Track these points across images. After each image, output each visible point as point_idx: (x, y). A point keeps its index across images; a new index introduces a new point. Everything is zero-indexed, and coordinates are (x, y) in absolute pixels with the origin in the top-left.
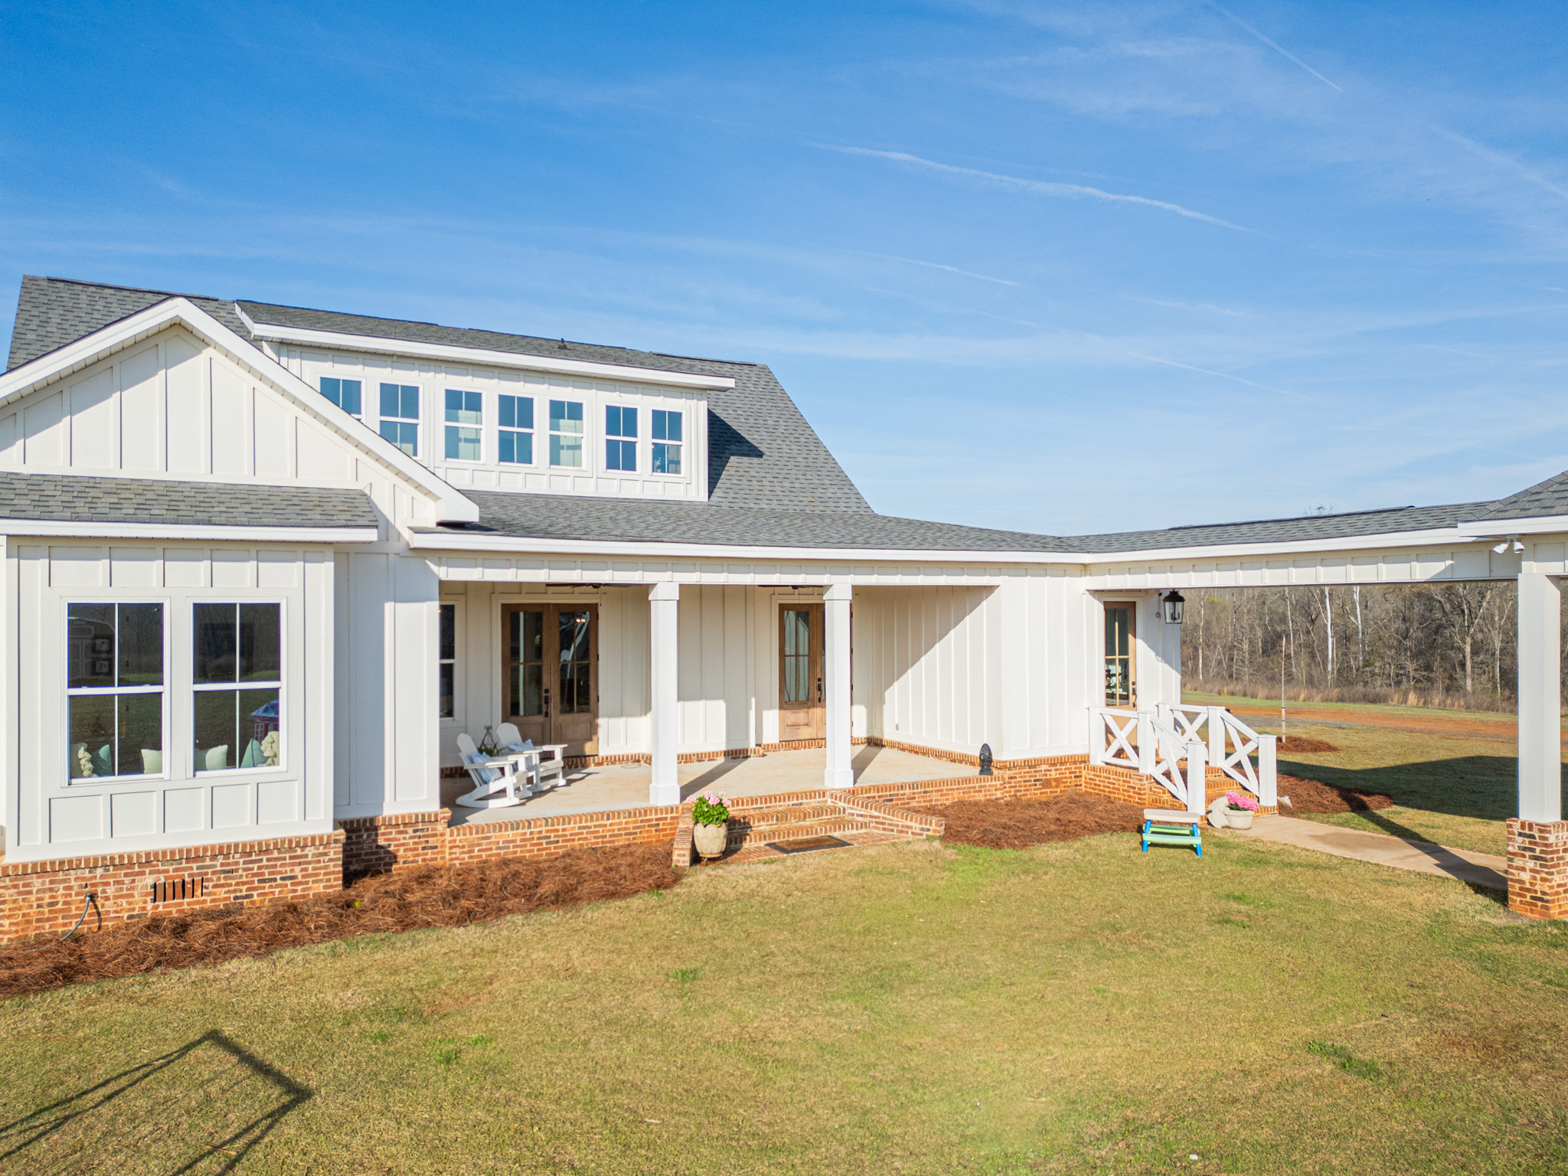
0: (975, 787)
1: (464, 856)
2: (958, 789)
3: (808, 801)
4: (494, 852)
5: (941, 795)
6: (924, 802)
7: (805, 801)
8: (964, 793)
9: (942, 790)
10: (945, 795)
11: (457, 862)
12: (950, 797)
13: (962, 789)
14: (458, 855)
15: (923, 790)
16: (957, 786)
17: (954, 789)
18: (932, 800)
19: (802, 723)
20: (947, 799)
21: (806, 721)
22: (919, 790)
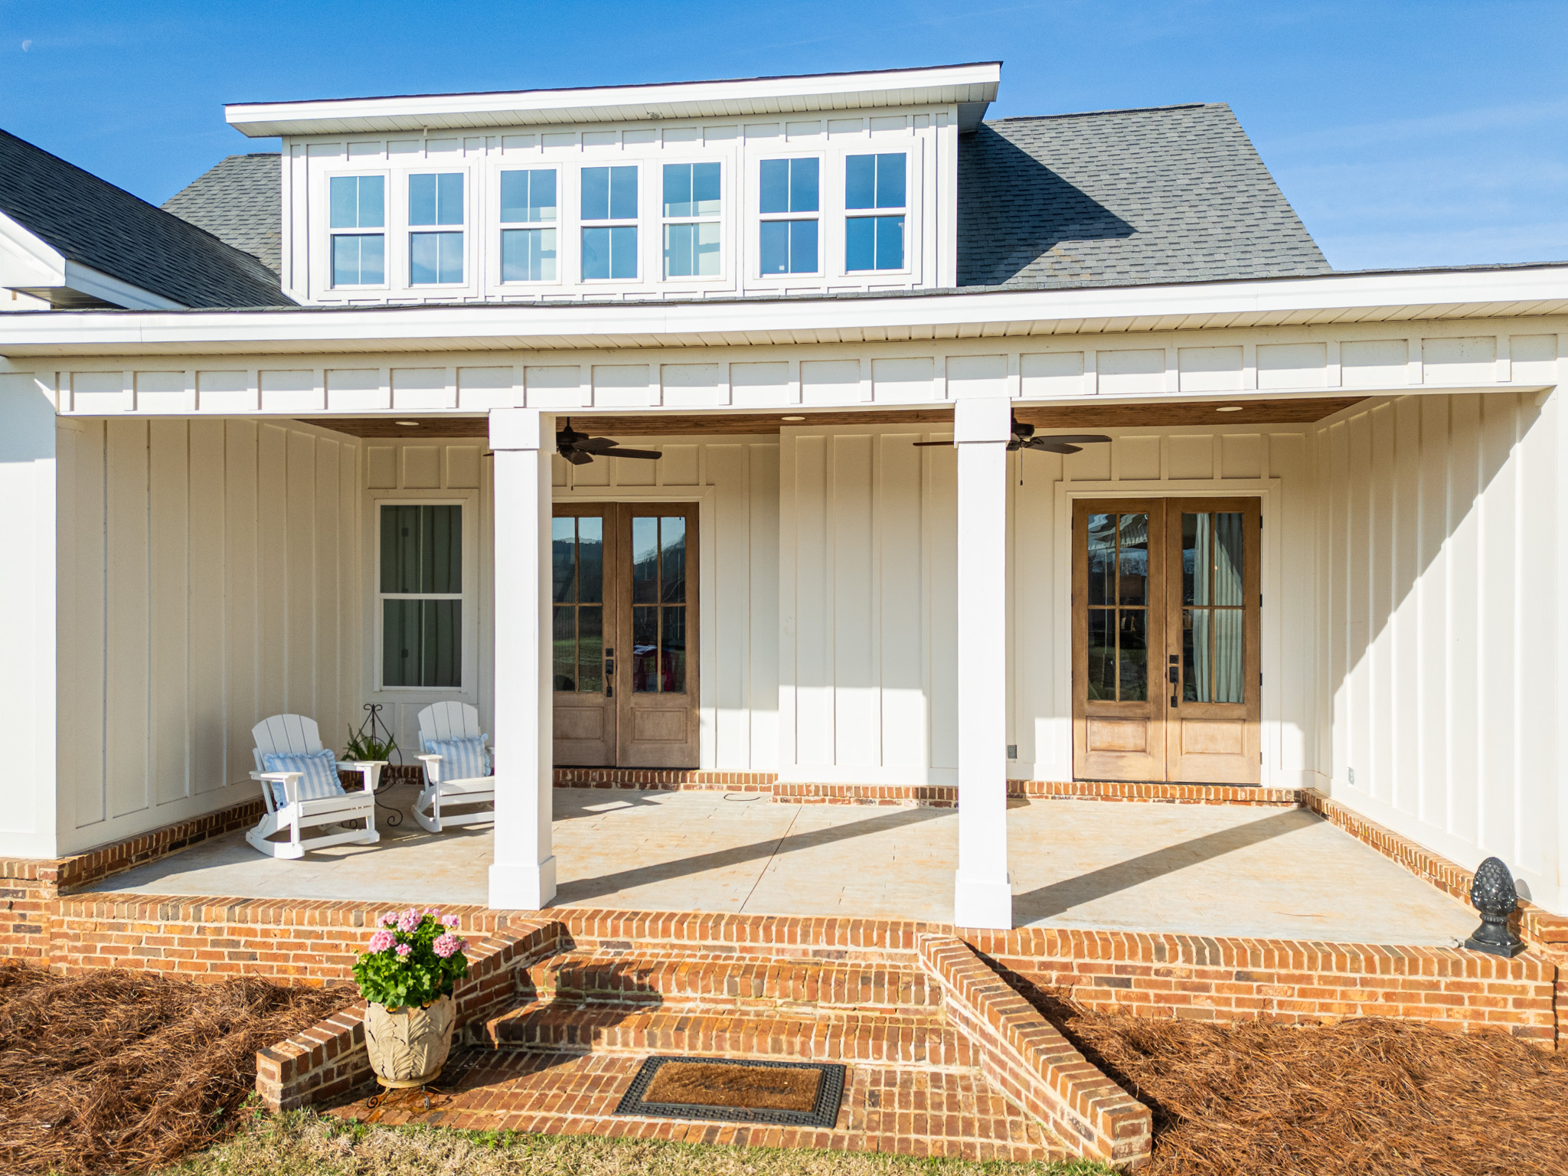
0: (1435, 986)
1: (76, 955)
2: (1364, 982)
3: (862, 949)
4: (130, 956)
5: (1303, 993)
6: (1240, 1002)
7: (851, 948)
8: (1388, 997)
9: (1308, 979)
10: (1320, 993)
11: (63, 966)
12: (1337, 1001)
13: (1382, 983)
14: (65, 952)
15: (1235, 969)
16: (1364, 974)
17: (1352, 982)
18: (1266, 1003)
19: (1131, 747)
20: (1324, 1007)
21: (1141, 743)
22: (1222, 968)
